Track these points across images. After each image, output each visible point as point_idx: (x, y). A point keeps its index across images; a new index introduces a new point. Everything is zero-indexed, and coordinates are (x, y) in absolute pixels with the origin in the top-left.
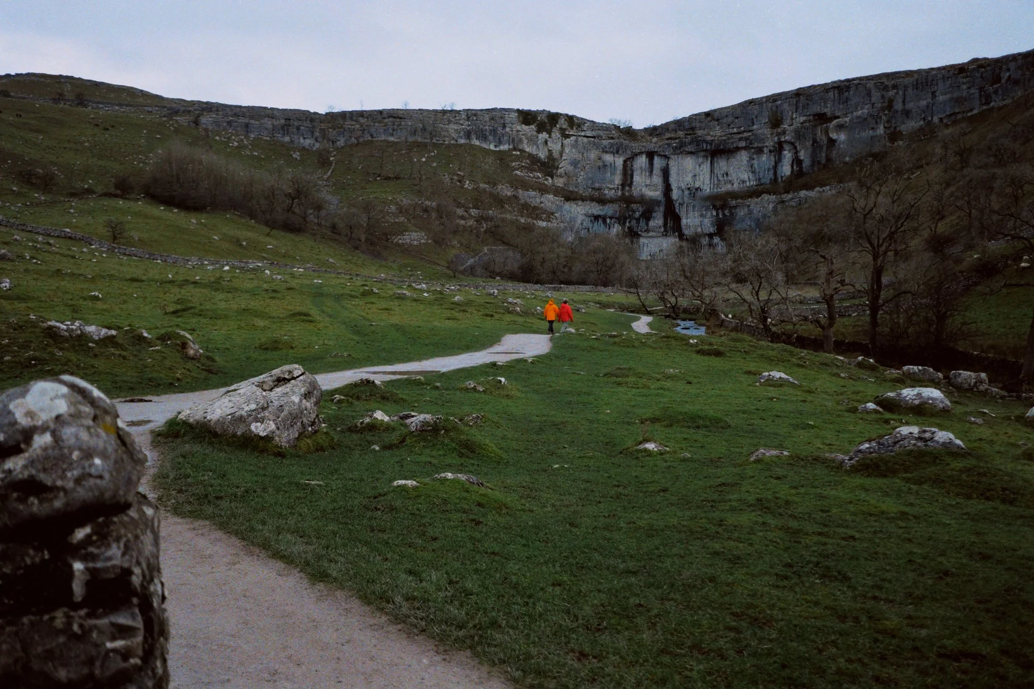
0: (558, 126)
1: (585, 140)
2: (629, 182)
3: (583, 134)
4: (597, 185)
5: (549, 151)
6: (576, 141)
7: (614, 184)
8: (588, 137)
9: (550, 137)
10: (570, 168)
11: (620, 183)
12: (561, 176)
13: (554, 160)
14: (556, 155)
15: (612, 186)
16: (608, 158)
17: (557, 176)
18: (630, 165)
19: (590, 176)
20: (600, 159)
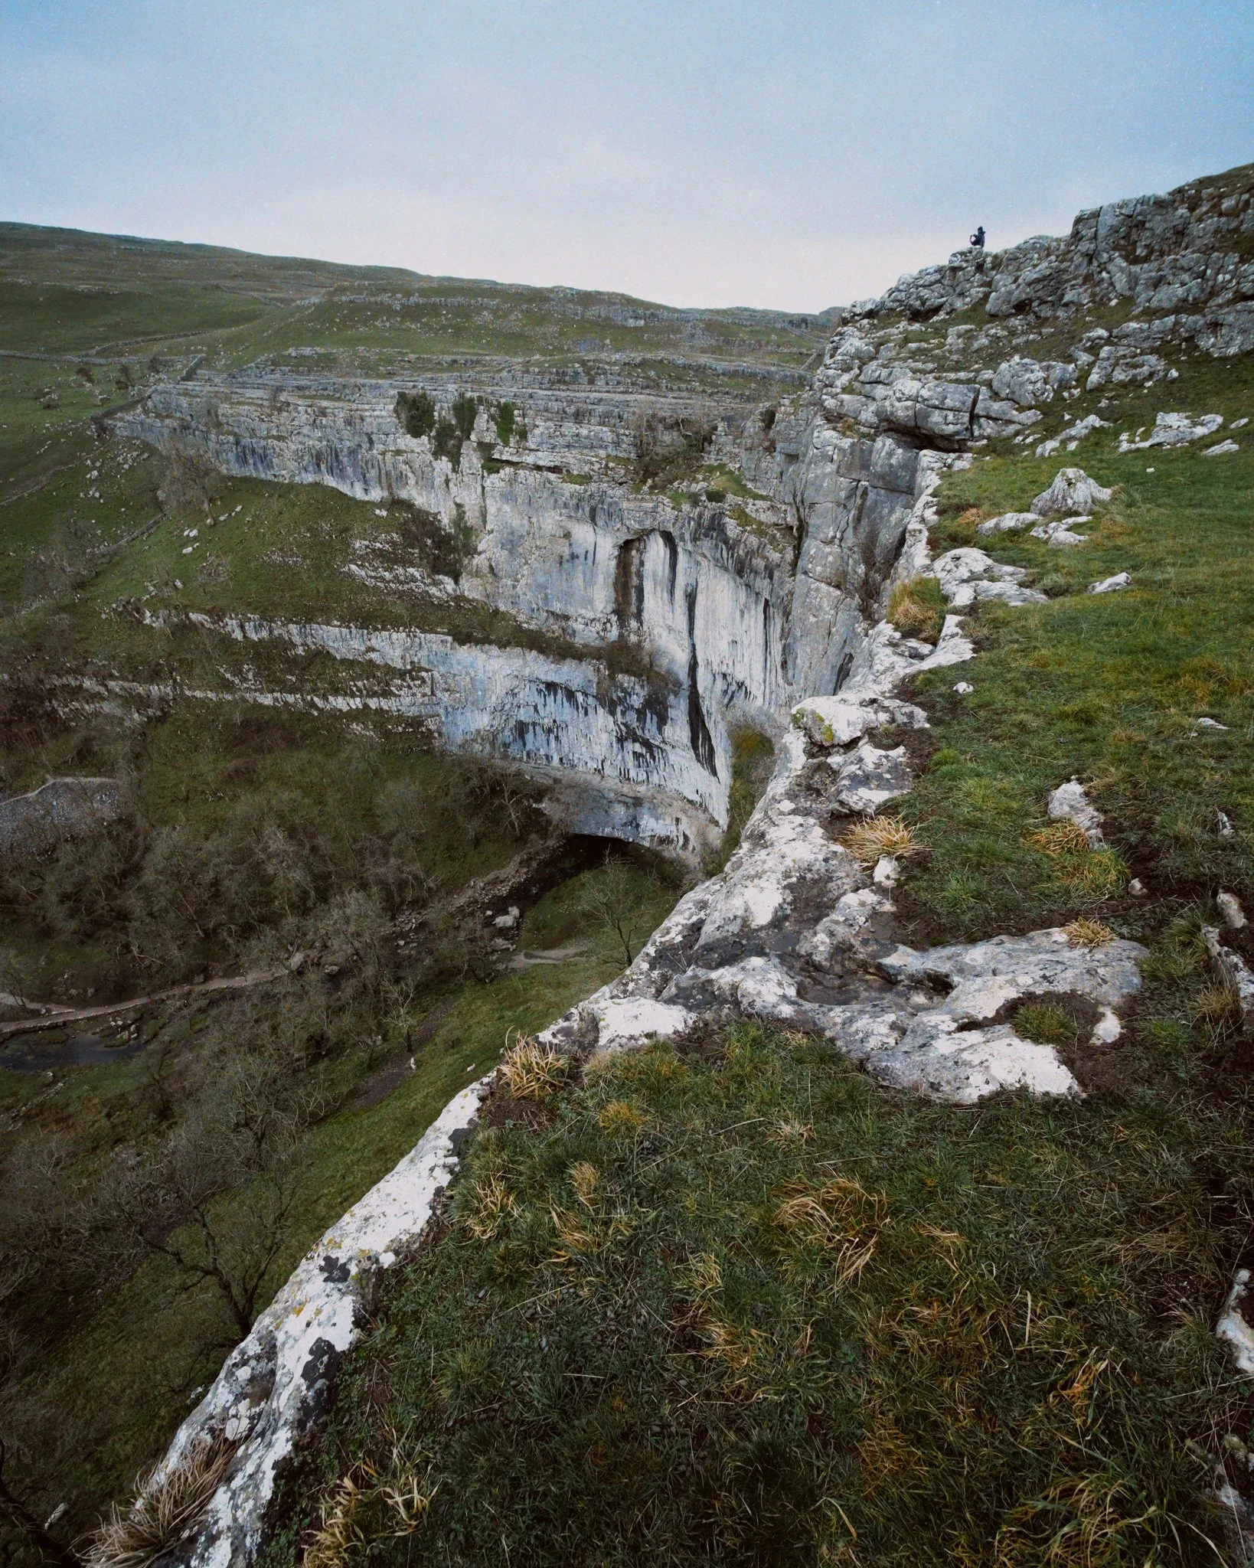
0: (473, 437)
1: (533, 478)
2: (633, 609)
3: (530, 459)
4: (557, 607)
5: (459, 506)
6: (512, 481)
7: (594, 610)
8: (539, 468)
9: (454, 470)
10: (500, 556)
11: (610, 608)
12: (478, 574)
13: (468, 531)
14: (472, 518)
15: (590, 615)
16: (583, 534)
17: (470, 573)
18: (636, 561)
19: (542, 579)
20: (567, 535)
